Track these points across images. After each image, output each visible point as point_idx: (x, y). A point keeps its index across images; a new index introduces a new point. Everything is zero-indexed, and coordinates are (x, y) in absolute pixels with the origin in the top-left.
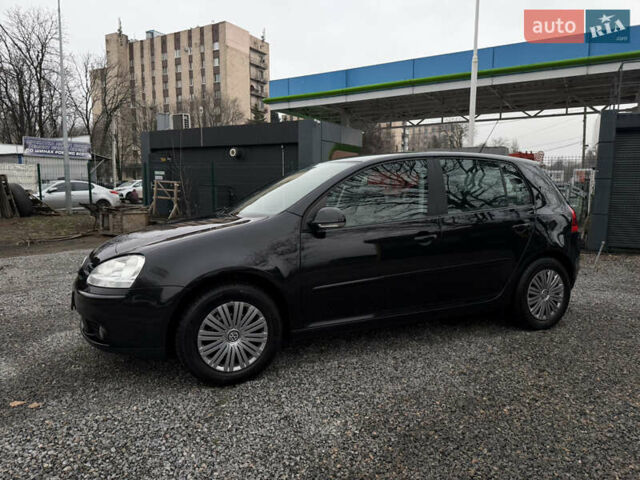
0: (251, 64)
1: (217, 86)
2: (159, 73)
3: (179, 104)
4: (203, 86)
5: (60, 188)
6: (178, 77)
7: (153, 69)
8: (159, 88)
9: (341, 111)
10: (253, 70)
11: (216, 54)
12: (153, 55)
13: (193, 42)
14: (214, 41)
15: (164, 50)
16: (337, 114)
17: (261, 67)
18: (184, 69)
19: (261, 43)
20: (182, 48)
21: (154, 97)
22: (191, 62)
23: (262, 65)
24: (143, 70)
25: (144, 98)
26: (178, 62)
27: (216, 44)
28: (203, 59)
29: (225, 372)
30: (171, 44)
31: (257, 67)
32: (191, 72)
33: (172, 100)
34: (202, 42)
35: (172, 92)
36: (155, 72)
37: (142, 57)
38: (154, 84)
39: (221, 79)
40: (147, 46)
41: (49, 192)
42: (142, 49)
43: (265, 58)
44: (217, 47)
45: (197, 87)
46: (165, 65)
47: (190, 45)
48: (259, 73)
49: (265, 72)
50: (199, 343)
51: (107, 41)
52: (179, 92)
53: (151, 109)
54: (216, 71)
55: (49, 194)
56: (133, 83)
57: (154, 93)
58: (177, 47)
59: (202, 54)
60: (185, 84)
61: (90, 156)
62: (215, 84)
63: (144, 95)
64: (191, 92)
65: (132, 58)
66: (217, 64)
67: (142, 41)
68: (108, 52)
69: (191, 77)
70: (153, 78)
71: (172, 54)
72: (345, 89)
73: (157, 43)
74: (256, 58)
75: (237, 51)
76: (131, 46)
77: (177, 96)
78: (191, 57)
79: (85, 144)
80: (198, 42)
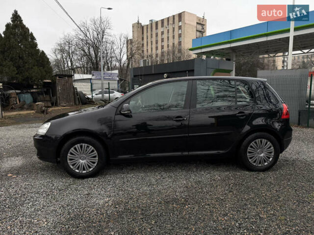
0: (197, 30)
1: (180, 43)
2: (154, 40)
3: (162, 53)
4: (174, 44)
5: (100, 93)
6: (162, 40)
7: (152, 37)
8: (154, 46)
9: (231, 51)
10: (198, 33)
11: (180, 27)
12: (152, 31)
13: (170, 22)
14: (179, 22)
15: (157, 28)
16: (228, 53)
17: (202, 32)
18: (165, 36)
19: (202, 20)
20: (165, 27)
21: (152, 50)
22: (168, 32)
23: (203, 31)
24: (147, 39)
25: (147, 52)
26: (162, 33)
27: (180, 23)
28: (174, 31)
29: (79, 173)
30: (160, 25)
31: (200, 31)
32: (168, 37)
33: (159, 51)
34: (174, 23)
35: (160, 48)
36: (153, 38)
37: (147, 32)
38: (152, 44)
39: (182, 39)
40: (149, 27)
41: (96, 94)
42: (147, 28)
43: (204, 27)
44: (180, 24)
45: (171, 44)
46: (157, 35)
47: (168, 25)
48: (201, 35)
49: (204, 34)
50: (68, 159)
51: (133, 26)
52: (162, 47)
53: (150, 56)
54: (180, 36)
55: (96, 95)
56: (143, 45)
57: (152, 48)
58: (162, 26)
59: (174, 28)
60: (165, 44)
61: (118, 79)
62: (179, 42)
63: (147, 50)
64: (168, 47)
65: (143, 33)
66: (180, 33)
67: (147, 25)
68: (133, 31)
69: (168, 40)
70: (152, 42)
71: (160, 29)
72: (229, 40)
73: (154, 25)
74: (200, 27)
75: (190, 25)
76: (143, 27)
77: (162, 49)
78: (168, 30)
79: (116, 74)
80: (172, 22)
